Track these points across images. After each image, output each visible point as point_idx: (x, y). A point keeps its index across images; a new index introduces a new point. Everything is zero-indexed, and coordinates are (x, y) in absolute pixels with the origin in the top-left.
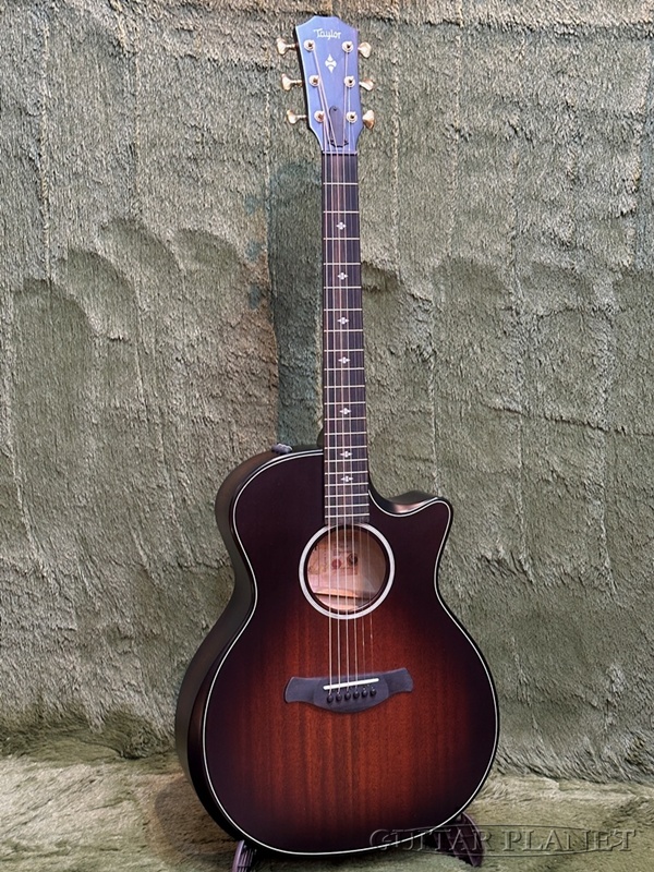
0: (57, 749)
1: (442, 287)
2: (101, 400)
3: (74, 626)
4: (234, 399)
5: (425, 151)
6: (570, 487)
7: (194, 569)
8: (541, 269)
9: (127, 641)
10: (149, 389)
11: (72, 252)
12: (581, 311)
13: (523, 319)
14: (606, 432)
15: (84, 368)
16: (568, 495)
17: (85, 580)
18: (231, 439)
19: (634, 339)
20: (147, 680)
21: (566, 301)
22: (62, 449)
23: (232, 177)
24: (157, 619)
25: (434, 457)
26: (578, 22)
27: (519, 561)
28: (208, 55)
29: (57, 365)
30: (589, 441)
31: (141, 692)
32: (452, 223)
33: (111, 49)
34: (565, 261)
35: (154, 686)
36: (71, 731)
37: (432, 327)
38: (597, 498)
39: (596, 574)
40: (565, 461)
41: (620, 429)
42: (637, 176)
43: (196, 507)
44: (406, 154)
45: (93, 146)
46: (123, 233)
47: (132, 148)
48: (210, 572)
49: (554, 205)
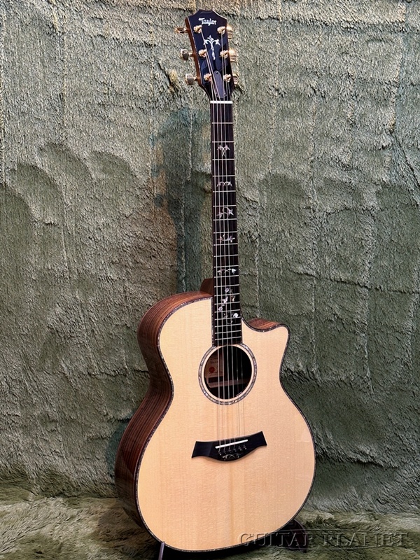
0: (7, 493)
1: (265, 193)
2: (38, 264)
3: (18, 413)
4: (127, 265)
5: (255, 103)
6: (345, 325)
7: (99, 377)
8: (330, 182)
9: (53, 424)
10: (71, 258)
11: (20, 165)
12: (355, 210)
13: (317, 215)
14: (369, 289)
15: (27, 243)
16: (344, 330)
17: (26, 383)
18: (125, 291)
19: (389, 229)
20: (67, 449)
21: (345, 203)
22: (12, 296)
23: (127, 117)
24: (74, 409)
25: (258, 304)
26: (356, 20)
27: (312, 372)
28: (113, 36)
29: (9, 240)
30: (358, 294)
31: (62, 457)
32: (272, 151)
33: (47, 29)
34: (345, 177)
35: (71, 453)
36: (16, 482)
37: (258, 219)
38: (362, 332)
39: (361, 381)
40: (342, 308)
41: (378, 287)
42: (393, 122)
43: (101, 335)
44: (242, 105)
45: (35, 95)
46: (54, 153)
47: (61, 96)
48: (110, 378)
49: (339, 140)
